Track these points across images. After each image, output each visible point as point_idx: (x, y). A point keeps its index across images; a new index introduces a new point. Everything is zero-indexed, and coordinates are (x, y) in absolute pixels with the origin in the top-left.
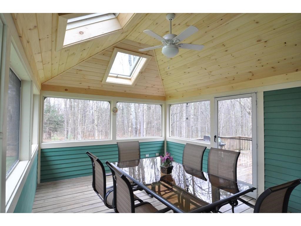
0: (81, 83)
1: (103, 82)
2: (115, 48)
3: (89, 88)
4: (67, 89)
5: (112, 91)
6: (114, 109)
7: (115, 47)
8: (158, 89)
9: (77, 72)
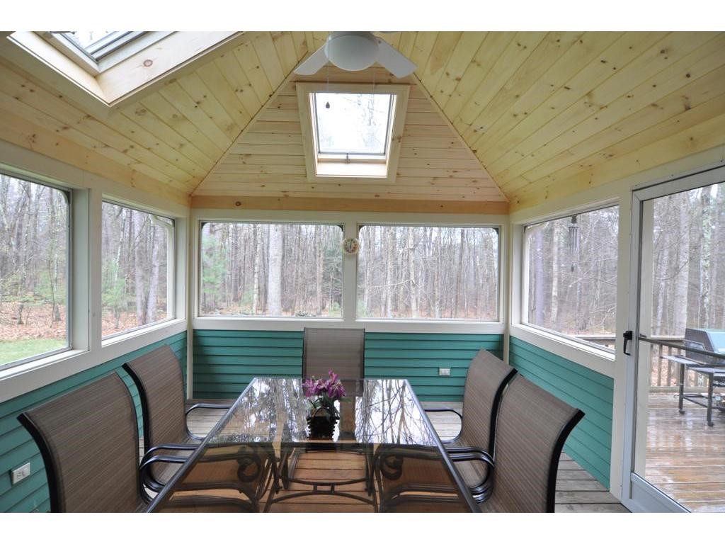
0: (263, 186)
1: (309, 179)
2: (297, 84)
3: (287, 196)
4: (241, 201)
5: (343, 199)
6: (349, 244)
7: (295, 82)
8: (474, 181)
9: (243, 160)
